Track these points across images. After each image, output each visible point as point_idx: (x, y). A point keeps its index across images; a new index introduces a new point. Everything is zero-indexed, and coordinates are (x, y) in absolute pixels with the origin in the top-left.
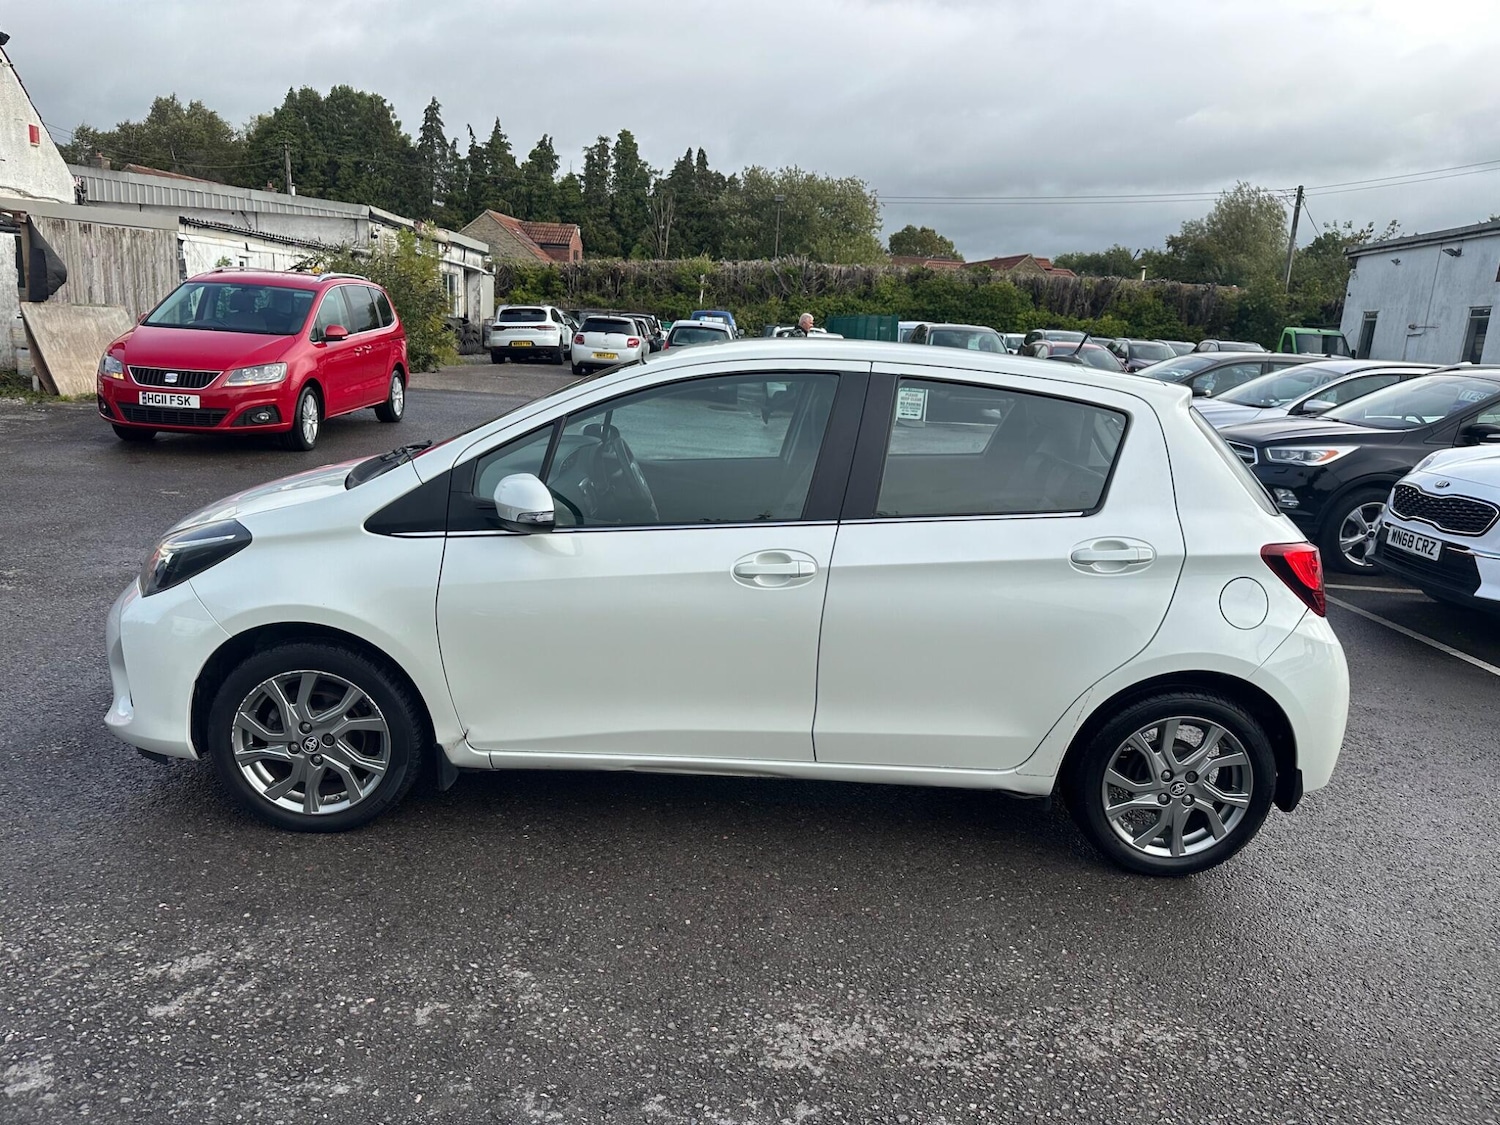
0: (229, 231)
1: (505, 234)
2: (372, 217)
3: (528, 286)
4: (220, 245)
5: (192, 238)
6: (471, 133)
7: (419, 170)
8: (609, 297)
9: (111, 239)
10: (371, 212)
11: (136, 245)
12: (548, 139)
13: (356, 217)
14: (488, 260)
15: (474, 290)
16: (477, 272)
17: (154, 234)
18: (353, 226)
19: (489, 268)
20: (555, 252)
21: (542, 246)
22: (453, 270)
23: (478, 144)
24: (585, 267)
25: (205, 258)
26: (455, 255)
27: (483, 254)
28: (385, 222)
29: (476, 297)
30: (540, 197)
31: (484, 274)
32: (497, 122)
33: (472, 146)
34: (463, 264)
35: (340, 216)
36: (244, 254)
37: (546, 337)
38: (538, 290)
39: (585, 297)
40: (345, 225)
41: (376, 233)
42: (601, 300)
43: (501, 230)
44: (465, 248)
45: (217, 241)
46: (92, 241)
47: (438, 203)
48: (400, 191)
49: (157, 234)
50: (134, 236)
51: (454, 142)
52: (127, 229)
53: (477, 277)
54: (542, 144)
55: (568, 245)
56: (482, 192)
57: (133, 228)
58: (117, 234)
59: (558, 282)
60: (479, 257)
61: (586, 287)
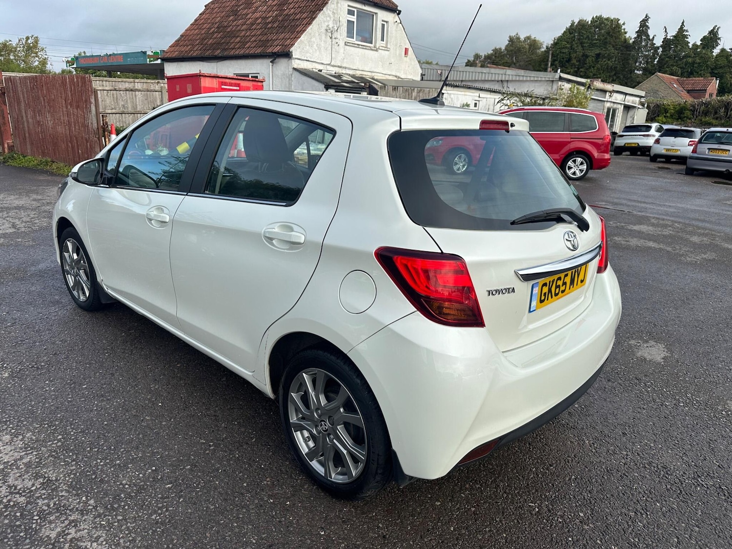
0: (470, 88)
1: (665, 86)
2: (561, 79)
3: (668, 115)
4: (465, 95)
5: (449, 92)
6: (666, 31)
7: (629, 54)
8: (721, 119)
9: (407, 93)
10: (560, 76)
11: (419, 96)
12: (717, 28)
13: (553, 79)
14: (643, 100)
15: (631, 117)
16: (634, 107)
17: (429, 91)
18: (551, 84)
19: (643, 105)
20: (695, 95)
21: (689, 91)
22: (615, 106)
23: (668, 37)
24: (709, 102)
25: (455, 101)
26: (618, 98)
27: (641, 97)
28: (569, 81)
29: (631, 121)
30: (699, 63)
31: (639, 108)
32: (683, 23)
33: (665, 38)
34: (623, 103)
35: (545, 79)
36: (478, 99)
37: (647, 141)
38: (674, 117)
39: (703, 120)
40: (547, 84)
41: (563, 87)
42: (714, 122)
43: (663, 84)
44: (626, 94)
45: (463, 93)
46: (398, 94)
47: (638, 72)
48: (617, 67)
49: (431, 90)
50: (419, 92)
51: (653, 37)
52: (416, 89)
53: (634, 110)
54: (711, 32)
55: (706, 90)
56: (665, 64)
57: (419, 89)
58: (410, 91)
59: (688, 112)
60: (637, 99)
61: (706, 113)
